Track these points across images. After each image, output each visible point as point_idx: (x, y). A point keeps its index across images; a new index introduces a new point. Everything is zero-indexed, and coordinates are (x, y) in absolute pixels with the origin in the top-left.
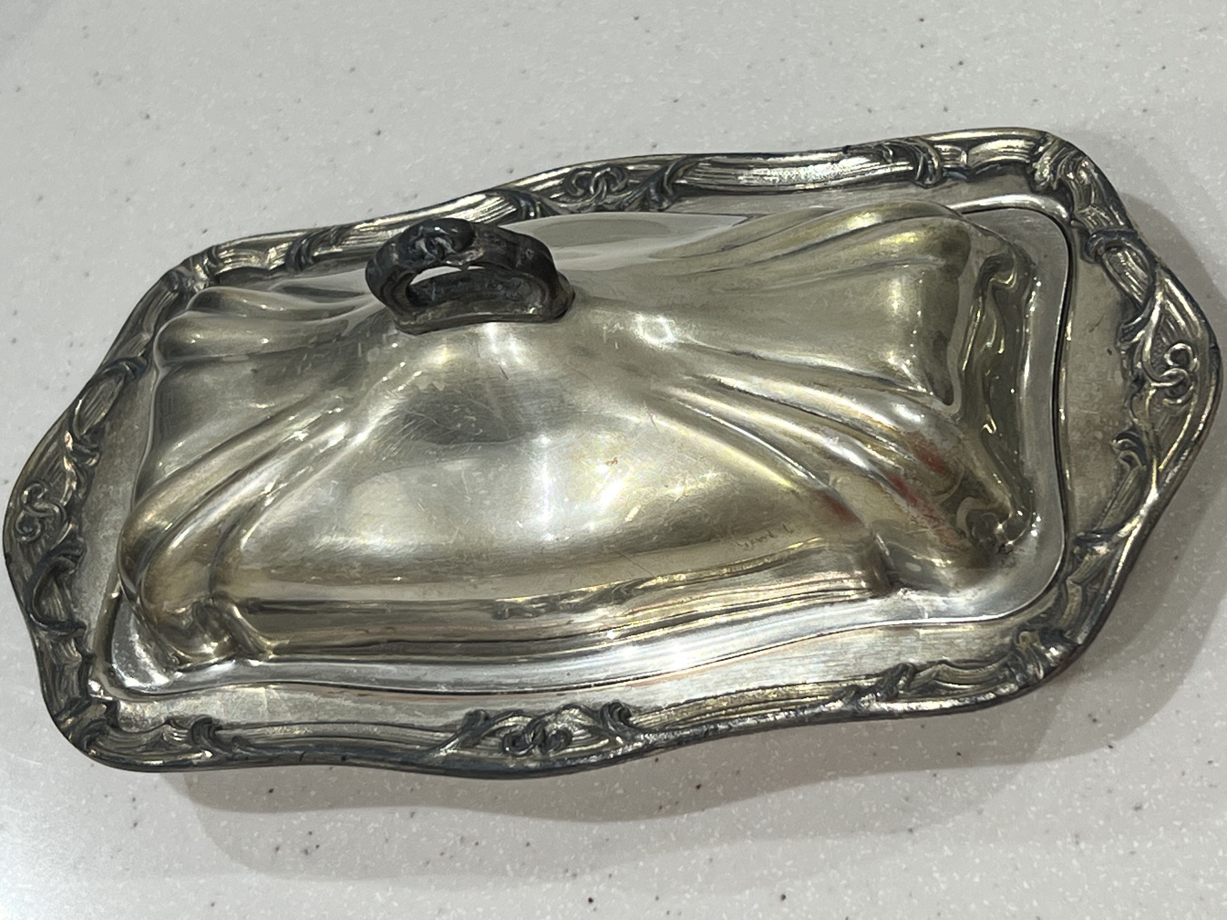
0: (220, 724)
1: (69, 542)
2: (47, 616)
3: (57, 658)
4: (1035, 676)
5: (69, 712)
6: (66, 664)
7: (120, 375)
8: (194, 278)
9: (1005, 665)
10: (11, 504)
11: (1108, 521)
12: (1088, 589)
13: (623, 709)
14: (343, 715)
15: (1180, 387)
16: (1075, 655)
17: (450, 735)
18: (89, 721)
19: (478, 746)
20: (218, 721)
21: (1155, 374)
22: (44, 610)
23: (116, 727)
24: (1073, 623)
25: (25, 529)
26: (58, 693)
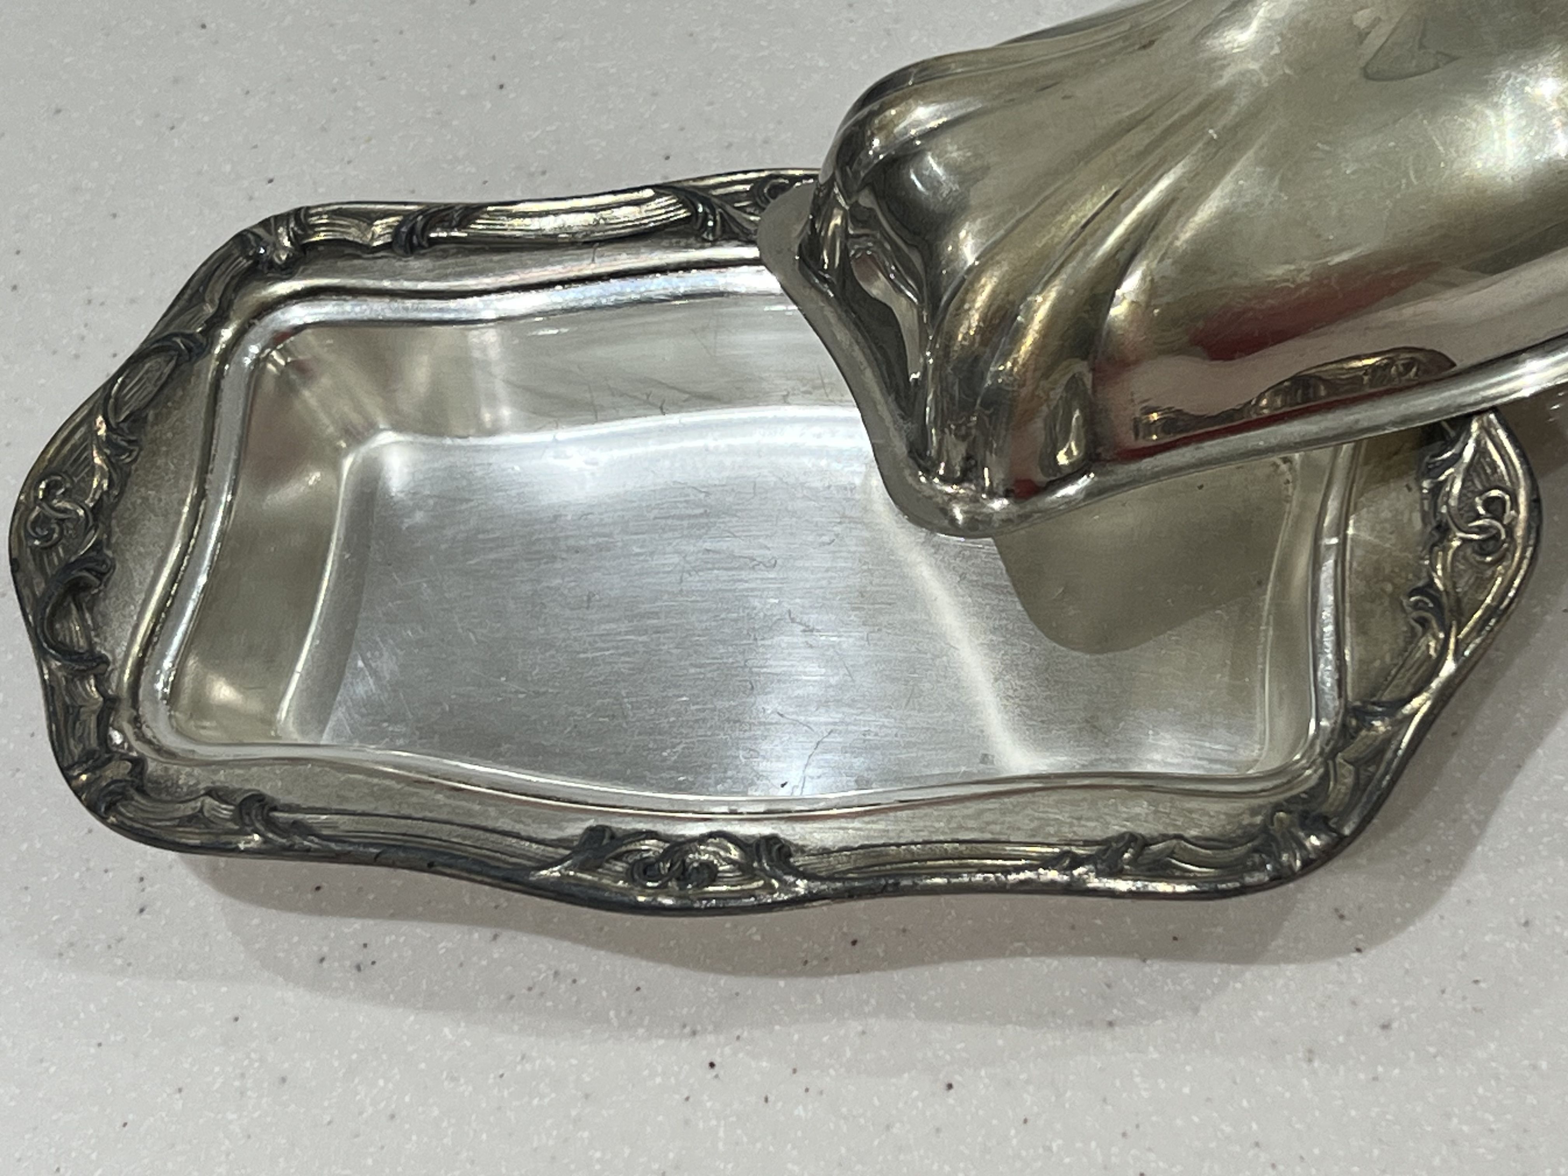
0: (275, 803)
1: (93, 554)
2: (61, 643)
3: (72, 698)
4: (1290, 867)
5: (85, 766)
6: (81, 707)
7: (172, 353)
8: (274, 245)
9: (1255, 850)
10: (22, 497)
11: (1392, 692)
12: (1362, 772)
13: (783, 846)
14: (431, 812)
15: (1491, 543)
16: (1339, 847)
17: (567, 852)
18: (109, 780)
19: (600, 870)
20: (273, 799)
21: (1461, 522)
22: (58, 635)
23: (141, 791)
24: (1341, 809)
25: (38, 530)
26: (72, 742)
